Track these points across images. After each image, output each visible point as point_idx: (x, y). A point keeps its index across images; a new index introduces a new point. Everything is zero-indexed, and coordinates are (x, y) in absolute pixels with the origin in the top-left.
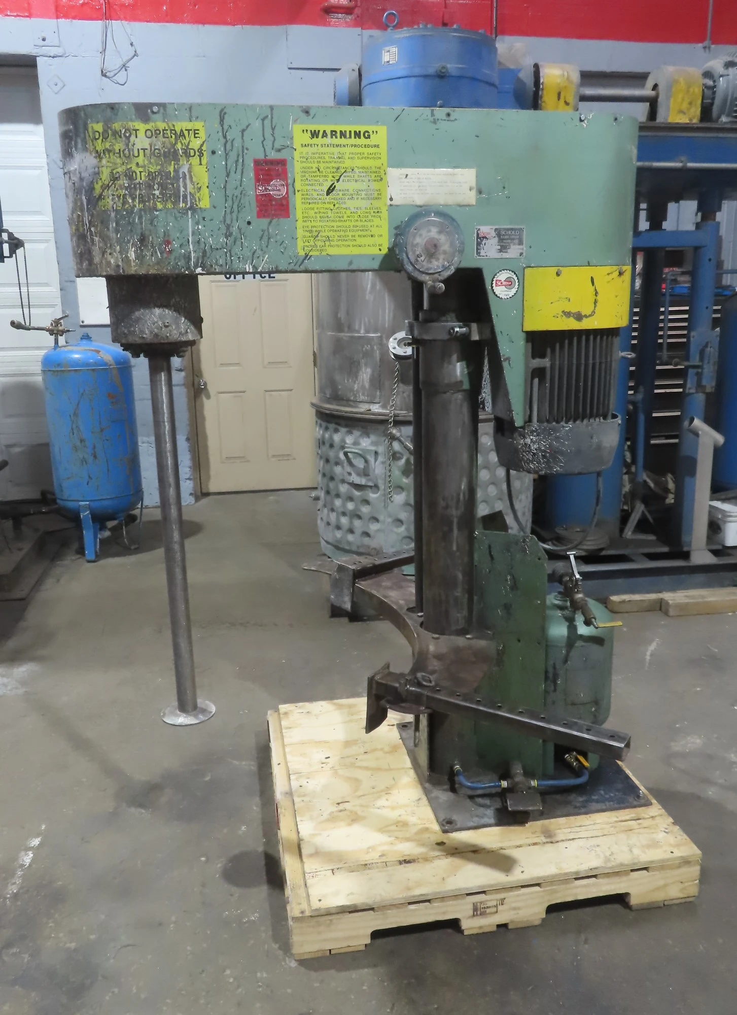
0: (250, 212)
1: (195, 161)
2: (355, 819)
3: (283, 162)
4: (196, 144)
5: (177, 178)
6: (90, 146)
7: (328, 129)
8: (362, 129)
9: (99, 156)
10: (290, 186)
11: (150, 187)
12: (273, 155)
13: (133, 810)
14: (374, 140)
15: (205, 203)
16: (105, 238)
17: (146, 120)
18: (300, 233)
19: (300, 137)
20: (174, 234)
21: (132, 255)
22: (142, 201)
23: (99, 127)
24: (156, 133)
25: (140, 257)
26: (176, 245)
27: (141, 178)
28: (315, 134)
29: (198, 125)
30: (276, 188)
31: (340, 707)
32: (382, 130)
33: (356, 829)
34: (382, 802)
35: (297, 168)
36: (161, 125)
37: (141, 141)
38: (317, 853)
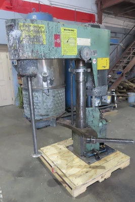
0: (53, 46)
1: (43, 33)
2: (72, 167)
3: (59, 35)
4: (43, 30)
5: (39, 37)
6: (19, 28)
7: (67, 29)
8: (73, 29)
9: (22, 31)
10: (60, 40)
11: (34, 39)
12: (58, 34)
13: (19, 178)
14: (75, 32)
15: (45, 43)
16: (23, 50)
17: (33, 23)
18: (62, 50)
19: (62, 30)
20: (39, 50)
21: (30, 55)
22: (32, 42)
23: (22, 24)
24: (35, 27)
25: (32, 55)
26: (39, 52)
27: (32, 37)
28: (65, 30)
29: (43, 26)
30: (58, 41)
31: (52, 146)
32: (76, 30)
33: (73, 169)
34: (74, 162)
35: (62, 36)
36: (36, 25)
37: (32, 28)
38: (70, 176)
